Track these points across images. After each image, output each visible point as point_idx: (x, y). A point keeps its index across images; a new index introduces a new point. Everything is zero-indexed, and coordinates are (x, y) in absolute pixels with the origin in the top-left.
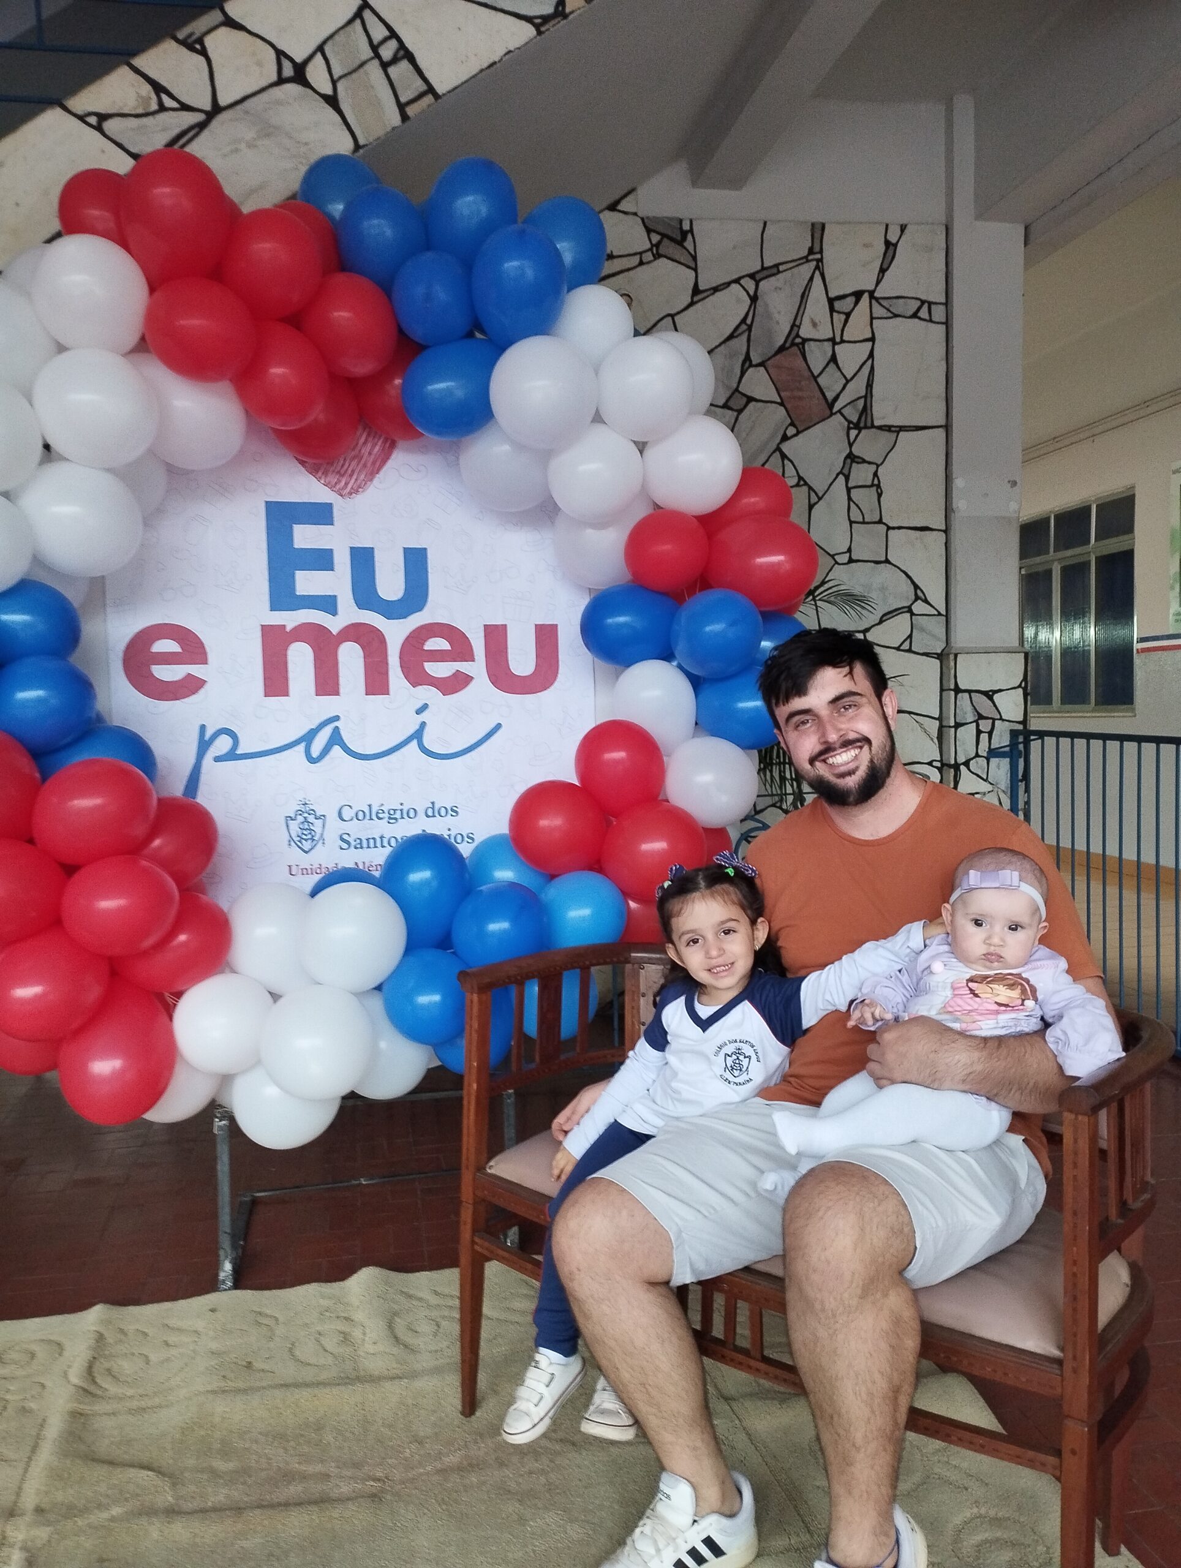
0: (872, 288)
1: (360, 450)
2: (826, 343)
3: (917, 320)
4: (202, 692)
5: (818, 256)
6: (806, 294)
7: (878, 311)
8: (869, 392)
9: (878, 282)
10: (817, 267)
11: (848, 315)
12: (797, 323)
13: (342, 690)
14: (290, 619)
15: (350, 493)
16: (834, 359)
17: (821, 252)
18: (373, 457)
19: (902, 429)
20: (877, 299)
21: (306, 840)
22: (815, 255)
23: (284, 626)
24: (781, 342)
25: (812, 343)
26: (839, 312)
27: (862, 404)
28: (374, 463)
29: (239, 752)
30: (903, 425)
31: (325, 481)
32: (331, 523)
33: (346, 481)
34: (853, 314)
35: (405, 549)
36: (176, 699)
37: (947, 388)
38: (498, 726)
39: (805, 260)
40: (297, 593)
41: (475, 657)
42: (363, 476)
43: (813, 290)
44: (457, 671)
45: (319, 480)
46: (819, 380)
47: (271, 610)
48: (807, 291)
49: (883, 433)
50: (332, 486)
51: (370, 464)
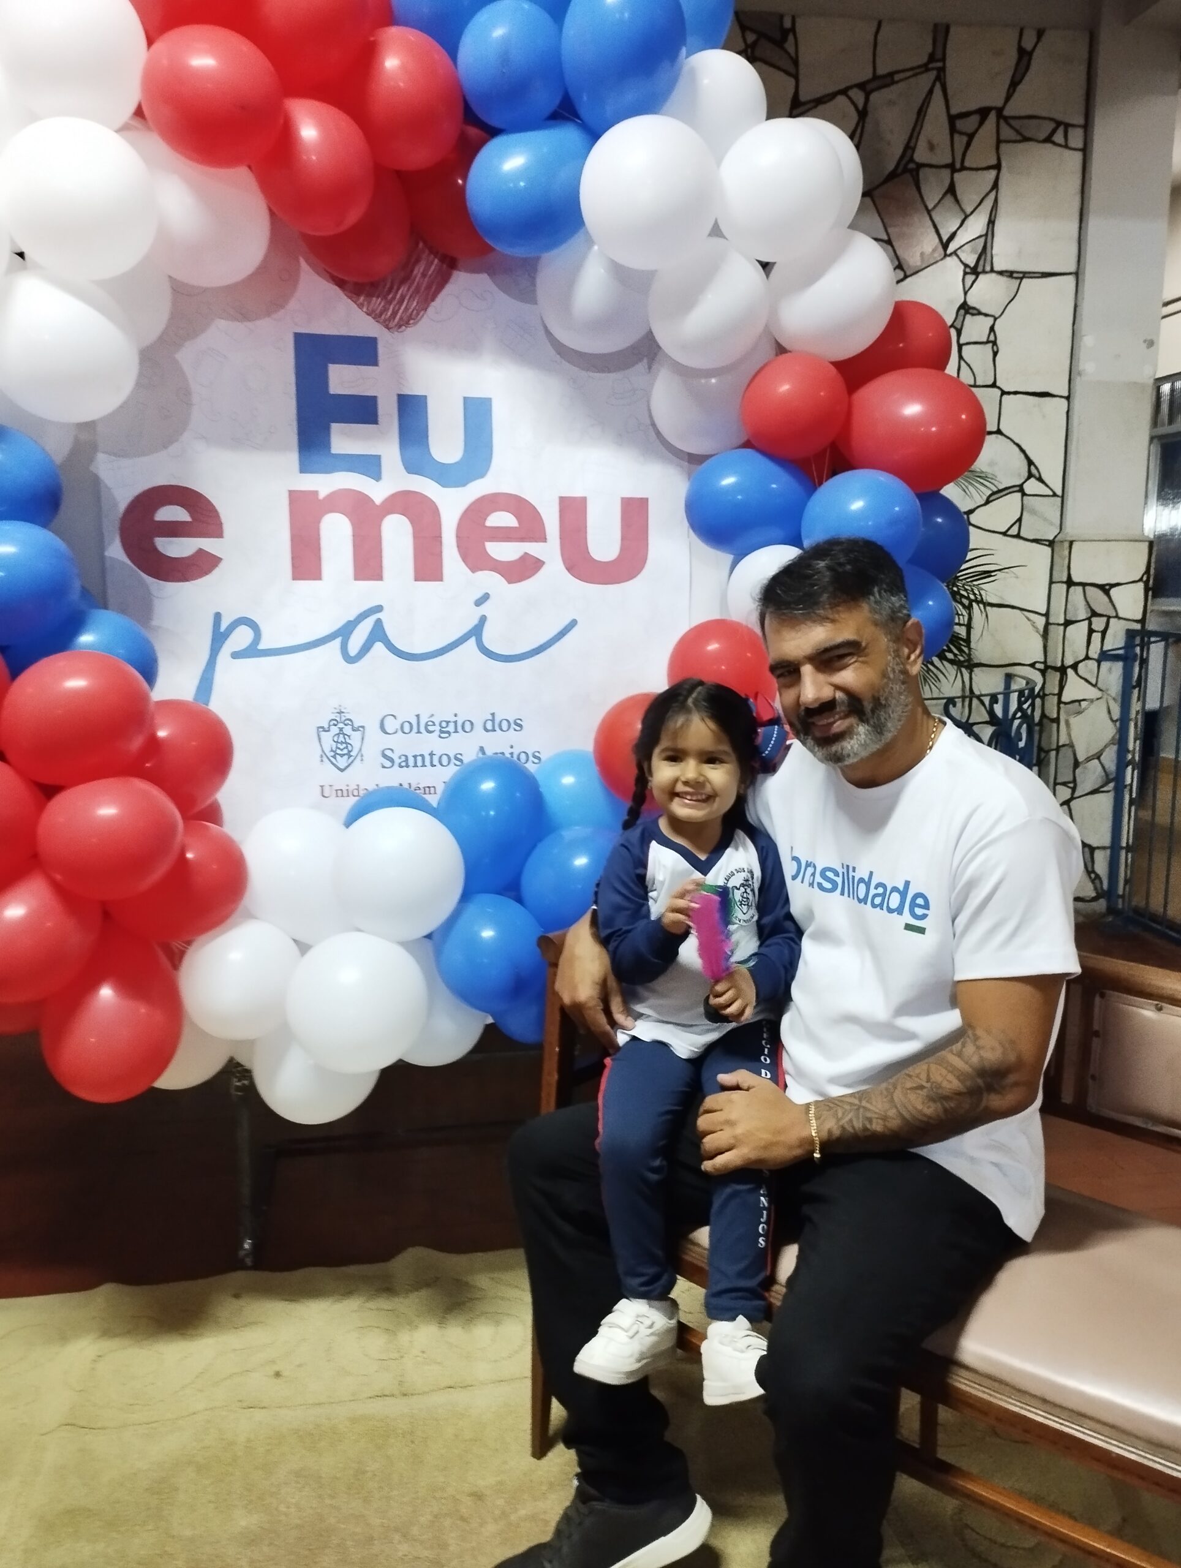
0: (999, 103)
1: (412, 271)
2: (943, 170)
3: (1049, 145)
4: (216, 572)
5: (940, 64)
6: (924, 109)
7: (1007, 132)
8: (990, 233)
9: (1008, 99)
10: (938, 78)
11: (971, 137)
12: (912, 144)
13: (386, 573)
14: (324, 484)
15: (400, 327)
16: (951, 190)
17: (943, 59)
18: (426, 279)
19: (1025, 275)
20: (1006, 119)
21: (342, 756)
22: (936, 62)
23: (316, 493)
24: (891, 167)
25: (928, 171)
26: (961, 133)
27: (982, 244)
28: (429, 287)
29: (262, 646)
30: (1028, 270)
31: (368, 309)
32: (375, 363)
33: (393, 310)
34: (977, 136)
35: (465, 399)
36: (187, 580)
37: (1080, 228)
38: (573, 623)
39: (925, 68)
40: (334, 451)
41: (547, 537)
42: (415, 304)
43: (932, 104)
44: (526, 553)
45: (361, 306)
46: (933, 214)
47: (301, 472)
48: (925, 106)
49: (1003, 280)
50: (376, 315)
51: (423, 289)
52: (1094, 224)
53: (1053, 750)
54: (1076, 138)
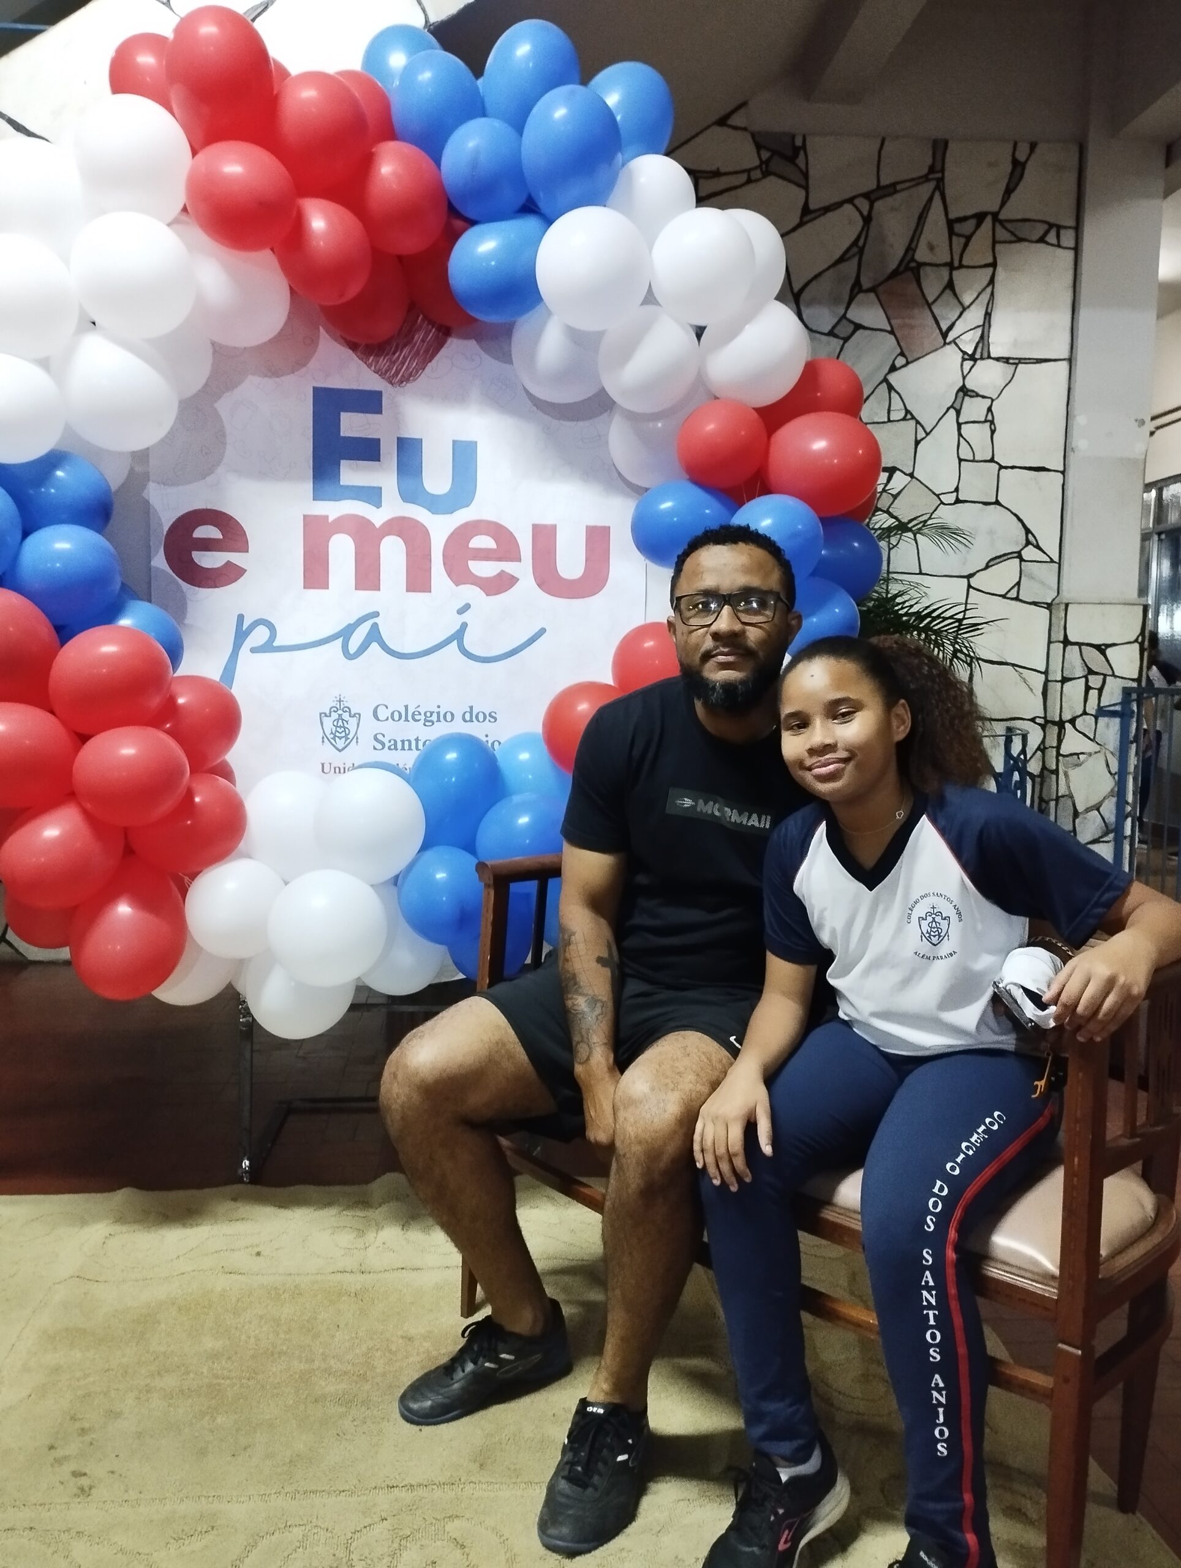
0: (995, 208)
1: (413, 338)
2: (942, 268)
3: (1041, 246)
4: (241, 580)
5: (939, 175)
6: (925, 215)
7: (1002, 234)
8: (987, 324)
9: (1003, 203)
10: (937, 187)
11: (968, 238)
12: (913, 246)
13: (382, 586)
14: (333, 509)
15: (402, 382)
16: (950, 286)
17: (943, 171)
18: (425, 344)
19: (1021, 361)
20: (1001, 222)
21: (340, 738)
22: (936, 174)
23: (327, 517)
24: (893, 265)
25: (928, 269)
26: (959, 235)
27: (980, 333)
28: (427, 351)
29: (275, 644)
30: (1021, 357)
31: (375, 367)
32: (380, 412)
33: (396, 369)
34: (974, 239)
35: (454, 442)
36: (216, 587)
37: (1073, 318)
38: (543, 631)
39: (926, 179)
40: (341, 484)
41: (522, 558)
42: (415, 364)
43: (932, 211)
44: (503, 571)
45: (369, 366)
46: (933, 307)
47: (314, 500)
48: (925, 212)
49: (1000, 365)
50: (382, 373)
51: (422, 352)
52: (1084, 314)
53: (1052, 800)
54: (1068, 238)
